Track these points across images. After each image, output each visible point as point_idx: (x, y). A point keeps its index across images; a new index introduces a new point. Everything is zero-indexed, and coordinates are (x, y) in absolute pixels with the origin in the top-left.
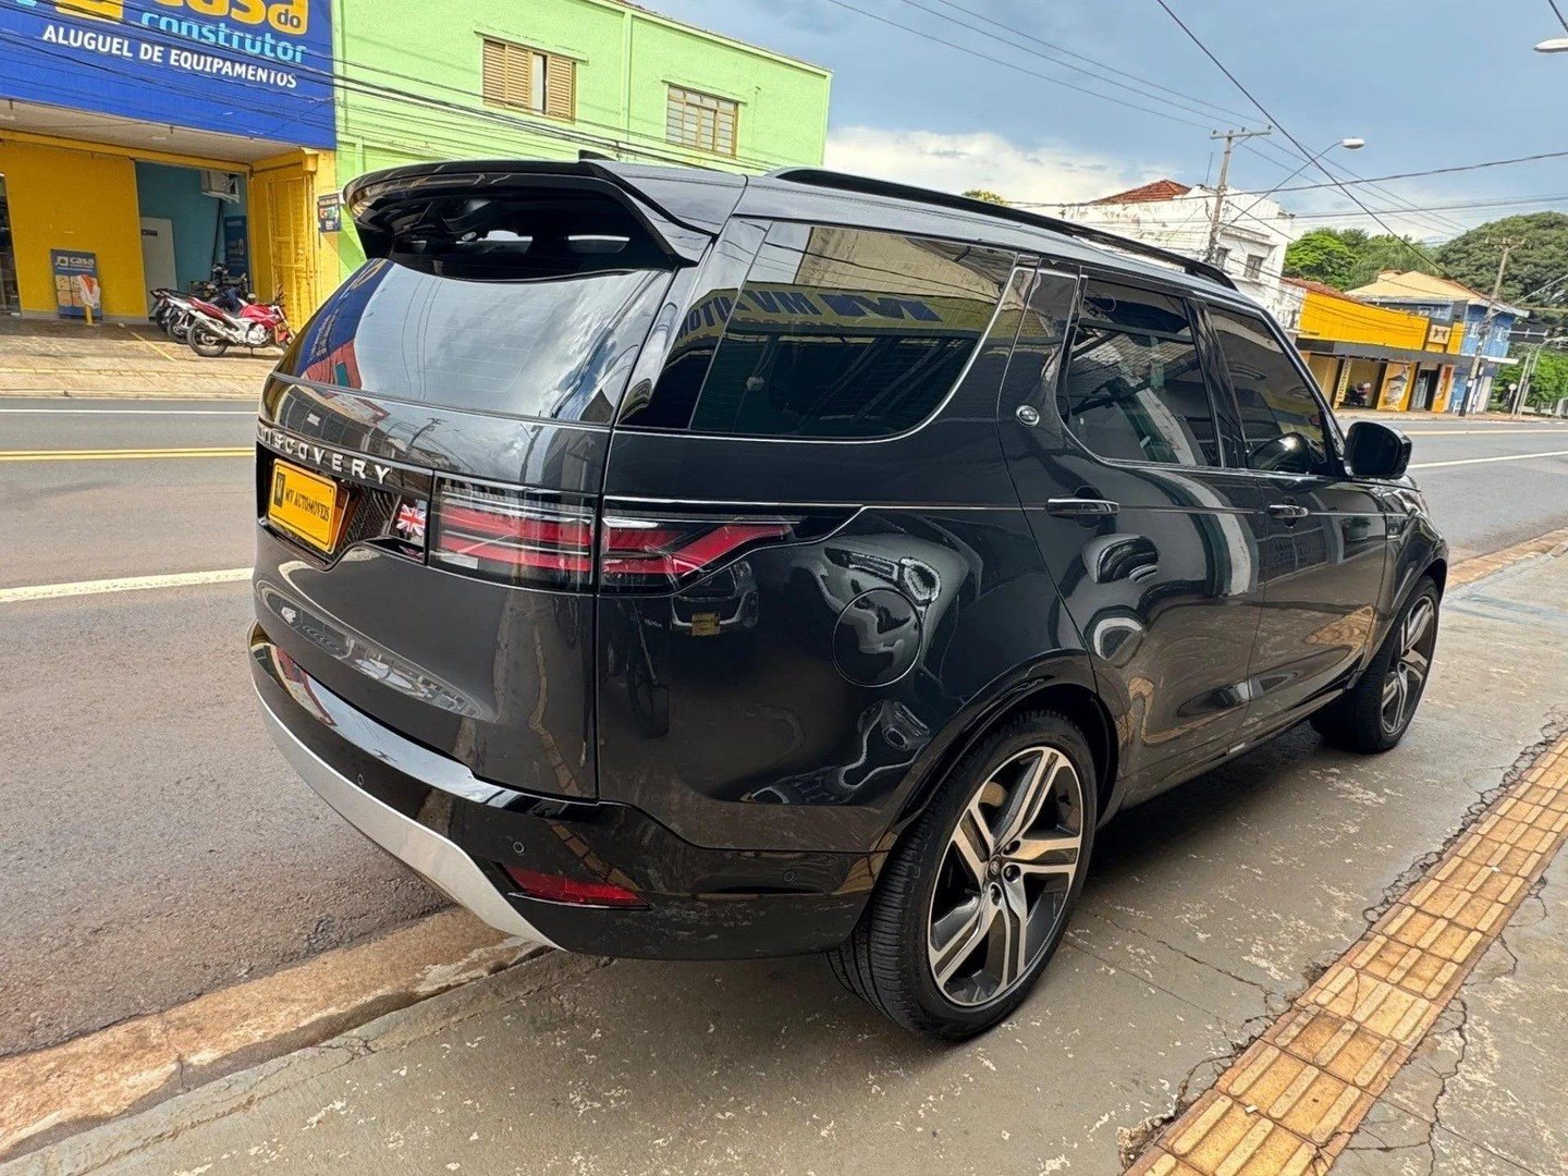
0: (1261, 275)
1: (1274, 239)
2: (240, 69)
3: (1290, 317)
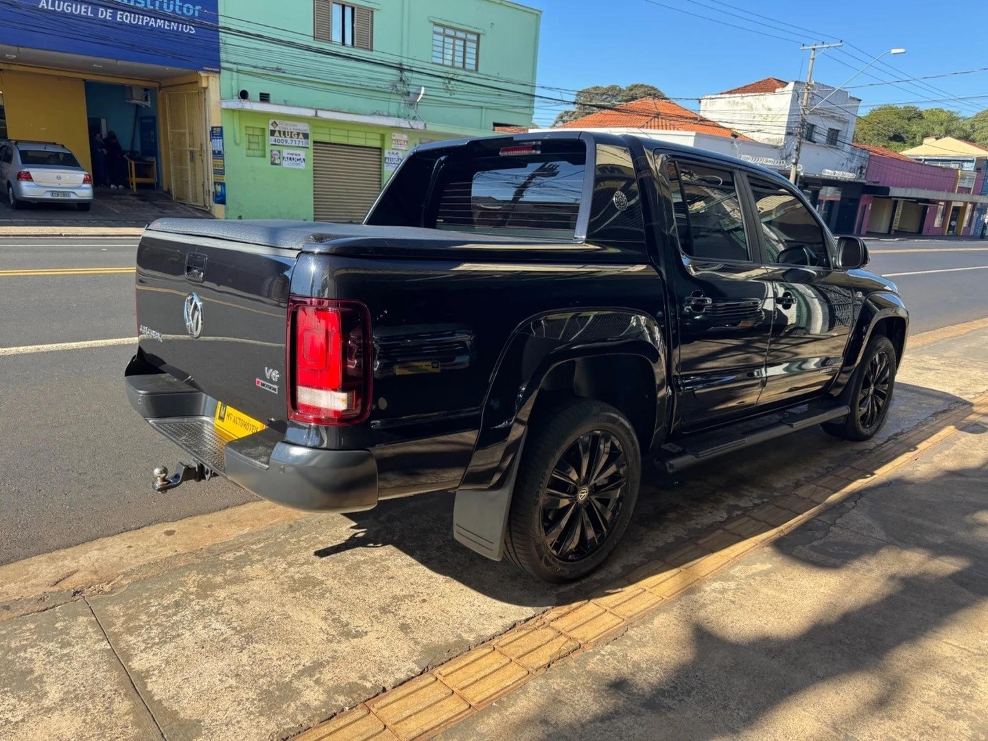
0: (838, 143)
1: (848, 117)
2: (160, 23)
3: (859, 171)
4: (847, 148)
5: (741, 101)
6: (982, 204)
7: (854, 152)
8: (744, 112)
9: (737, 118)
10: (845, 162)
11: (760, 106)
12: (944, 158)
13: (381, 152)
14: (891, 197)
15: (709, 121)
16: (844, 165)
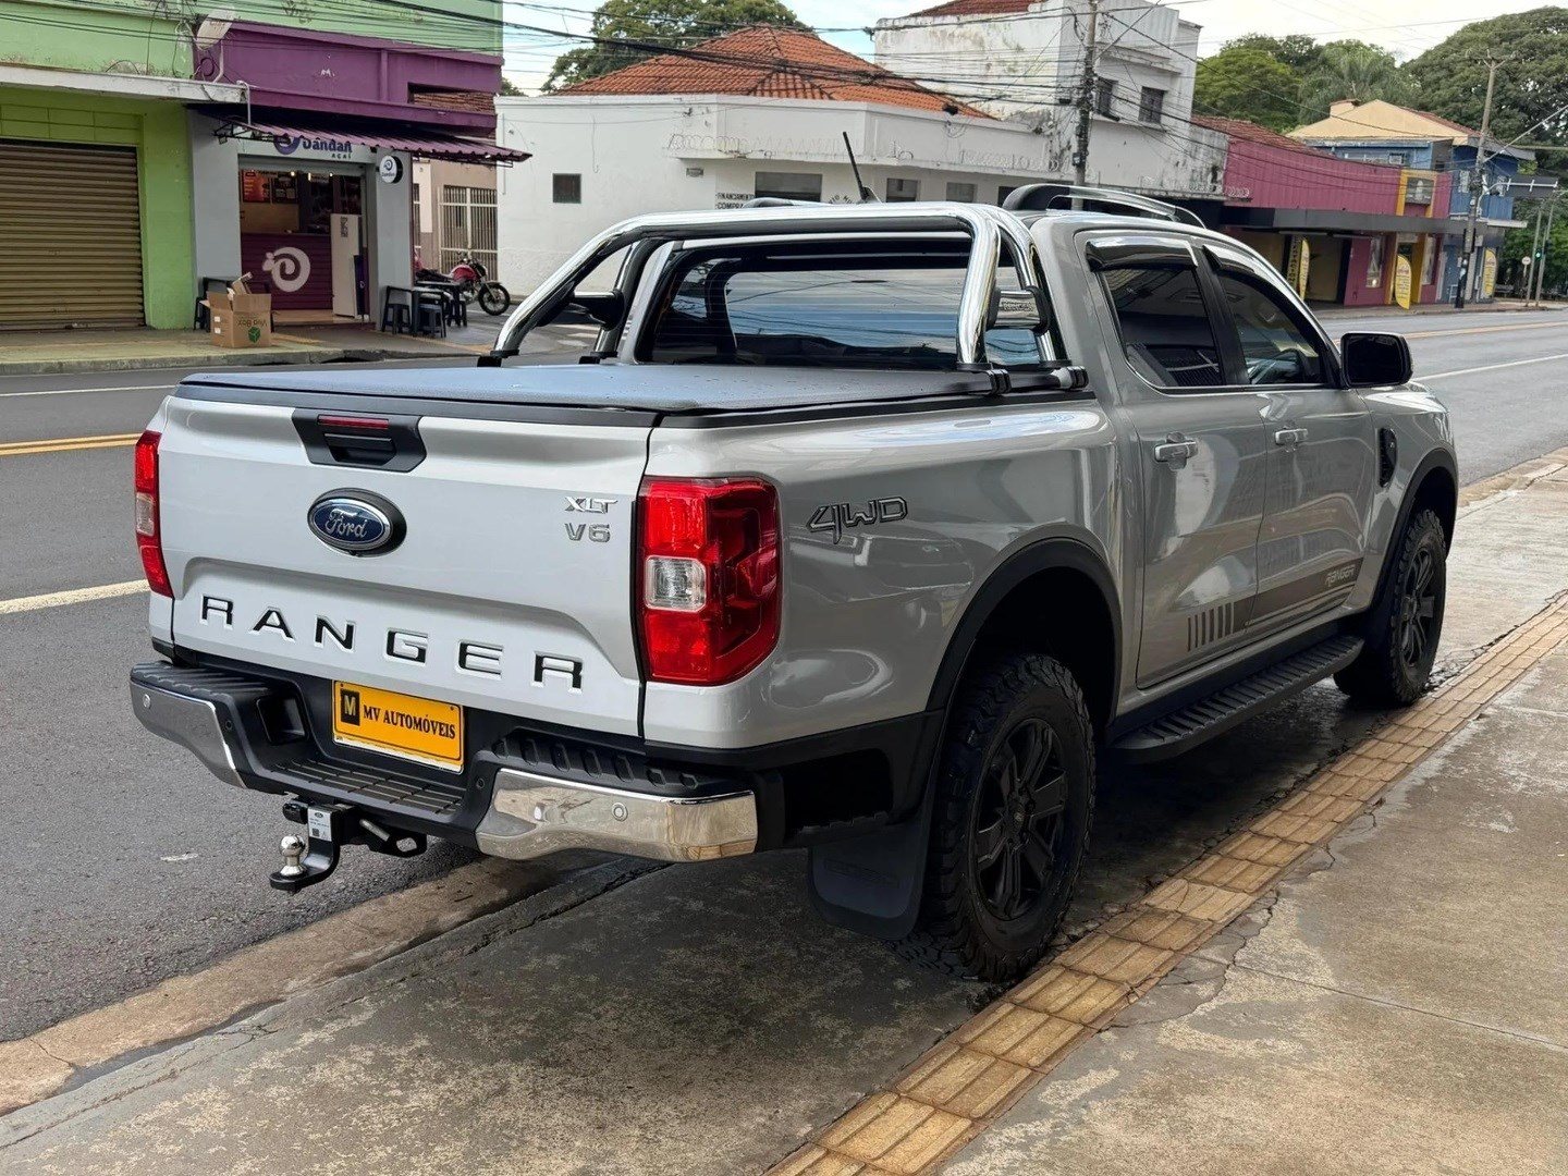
0: (1164, 119)
1: (1177, 63)
3: (1210, 176)
4: (1184, 129)
5: (958, 31)
6: (1452, 236)
7: (1197, 137)
8: (966, 57)
9: (952, 70)
10: (1180, 158)
11: (1000, 45)
12: (1373, 143)
13: (135, 157)
14: (1277, 230)
15: (896, 77)
16: (1180, 164)
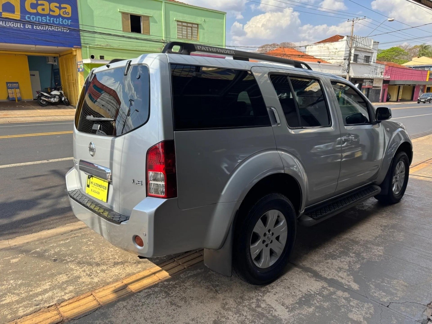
1: (373, 50)
4: (374, 64)
5: (324, 46)
7: (378, 66)
8: (325, 51)
9: (322, 54)
10: (373, 70)
11: (332, 48)
14: (397, 85)
15: (309, 56)
16: (373, 72)
